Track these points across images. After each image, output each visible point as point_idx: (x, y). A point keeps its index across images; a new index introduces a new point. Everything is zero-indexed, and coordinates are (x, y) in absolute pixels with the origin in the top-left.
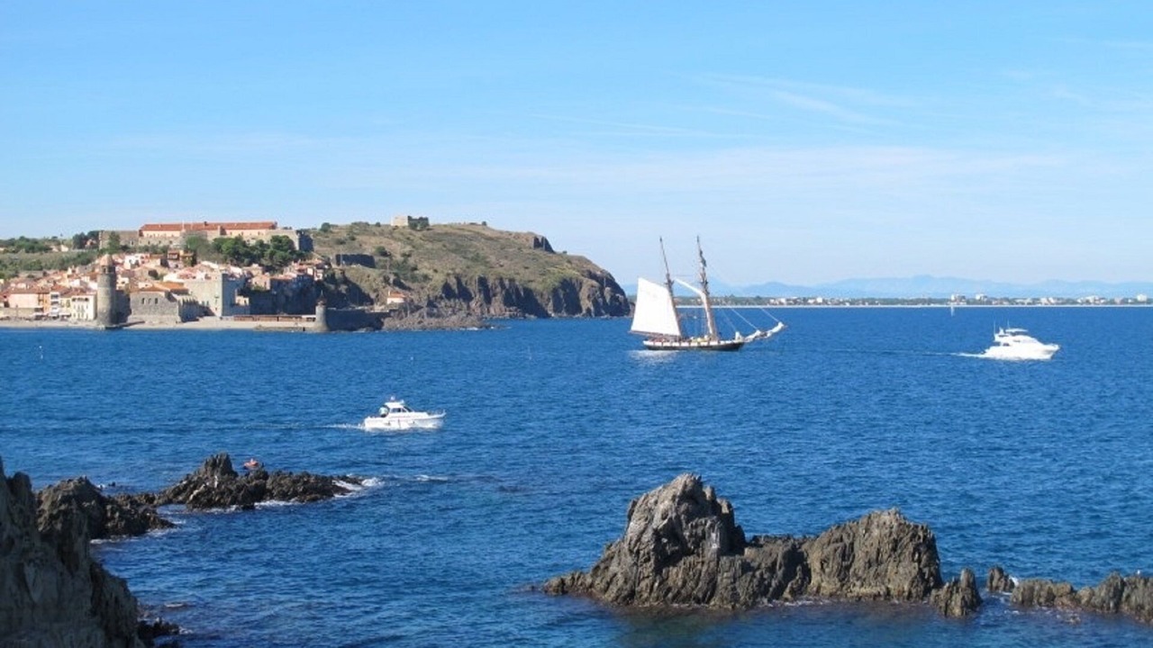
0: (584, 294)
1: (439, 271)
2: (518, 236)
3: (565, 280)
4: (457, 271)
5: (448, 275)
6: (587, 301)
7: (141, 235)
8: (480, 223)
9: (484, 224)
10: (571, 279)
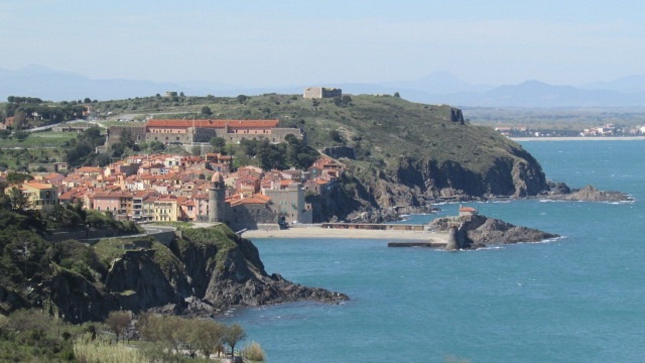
0: (515, 174)
1: (391, 155)
2: (433, 109)
3: (497, 159)
4: (409, 155)
5: (401, 159)
6: (520, 181)
7: (148, 131)
8: (393, 95)
9: (397, 95)
10: (502, 158)
